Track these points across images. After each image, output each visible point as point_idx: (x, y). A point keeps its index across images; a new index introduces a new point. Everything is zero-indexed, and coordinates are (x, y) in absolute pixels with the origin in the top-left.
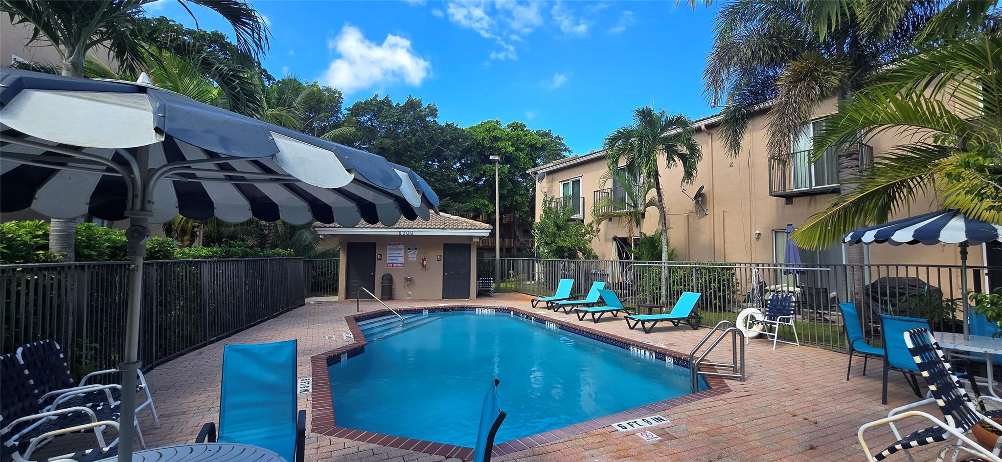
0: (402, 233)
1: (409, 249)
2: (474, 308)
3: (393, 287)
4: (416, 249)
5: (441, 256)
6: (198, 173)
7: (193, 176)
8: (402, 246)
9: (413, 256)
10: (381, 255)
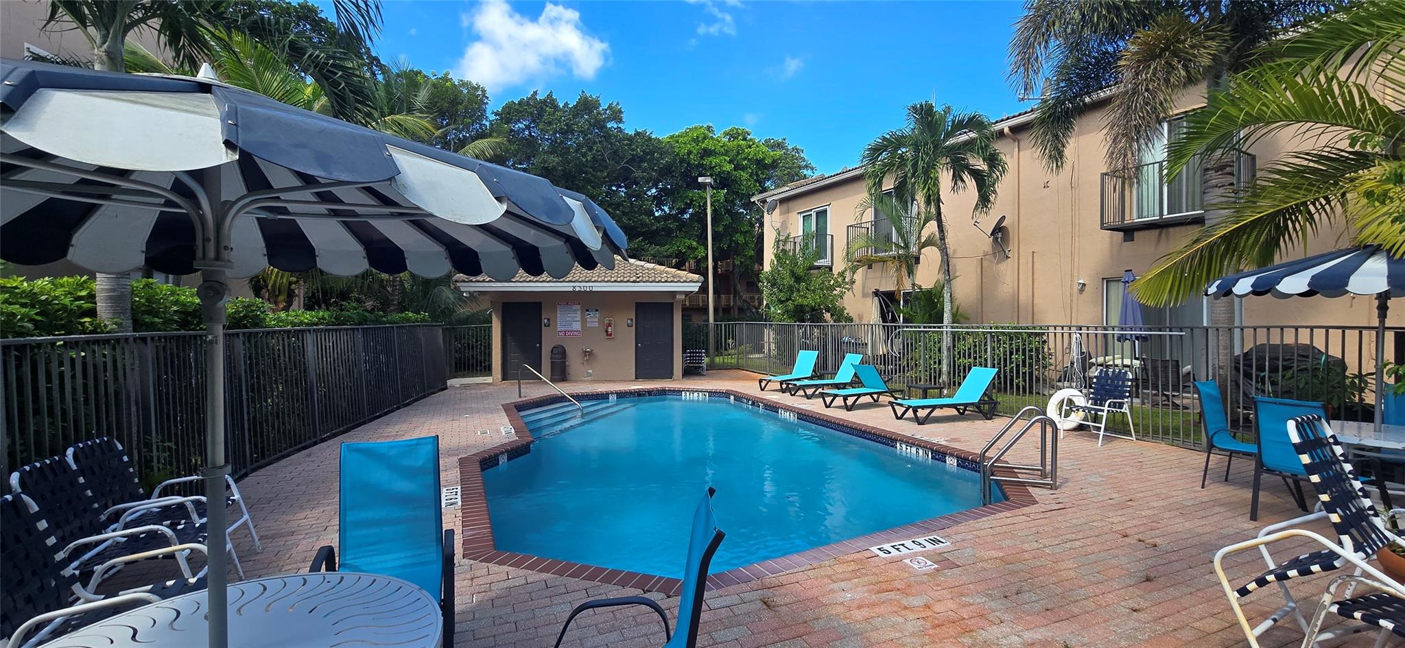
0: (577, 289)
1: (587, 310)
2: (679, 392)
3: (567, 363)
4: (597, 310)
5: (632, 320)
6: (291, 208)
7: (285, 211)
8: (579, 307)
9: (593, 320)
10: (549, 320)
